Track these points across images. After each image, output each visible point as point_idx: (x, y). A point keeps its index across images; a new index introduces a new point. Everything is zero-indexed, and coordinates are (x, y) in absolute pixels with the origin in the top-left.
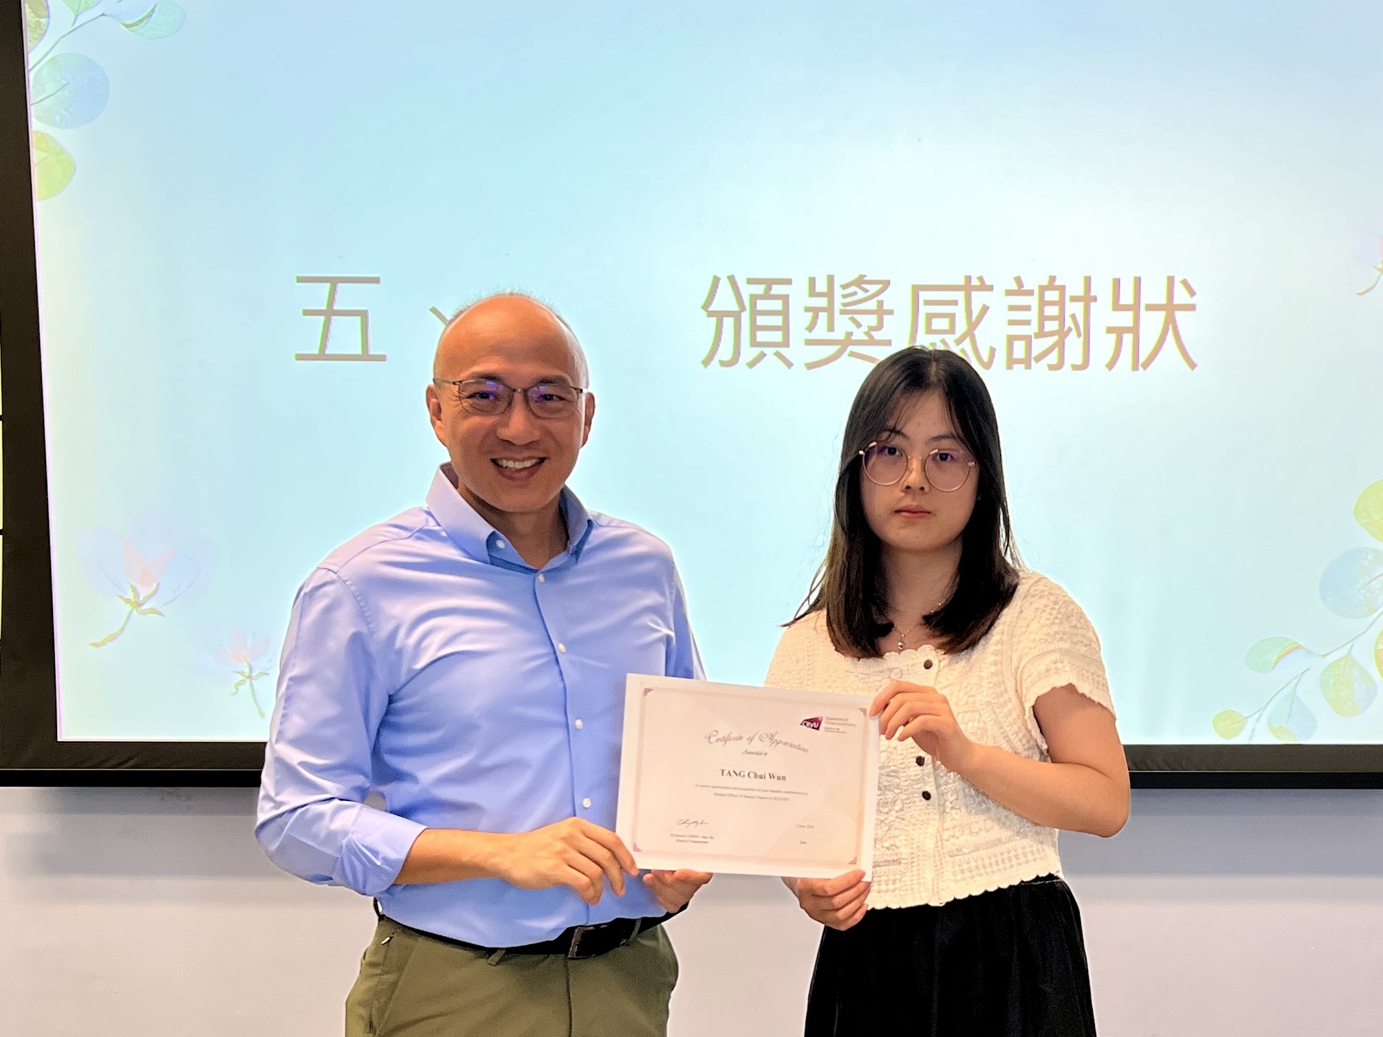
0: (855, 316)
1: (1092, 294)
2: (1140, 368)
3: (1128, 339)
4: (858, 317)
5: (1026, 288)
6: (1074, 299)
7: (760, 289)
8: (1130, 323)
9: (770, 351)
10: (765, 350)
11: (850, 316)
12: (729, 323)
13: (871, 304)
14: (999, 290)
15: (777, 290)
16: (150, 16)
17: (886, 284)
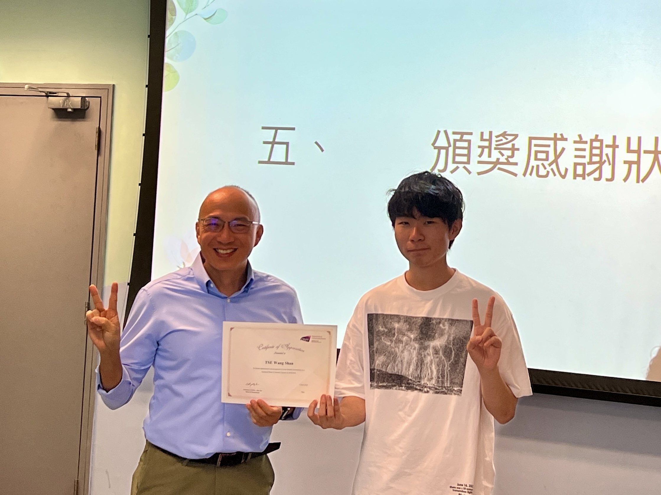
0: (501, 151)
1: (617, 144)
2: (640, 182)
3: (634, 167)
5: (584, 140)
6: (607, 146)
7: (458, 137)
8: (636, 159)
9: (461, 166)
10: (459, 165)
12: (443, 152)
13: (509, 146)
14: (570, 141)
15: (466, 137)
16: (214, 15)
17: (516, 136)
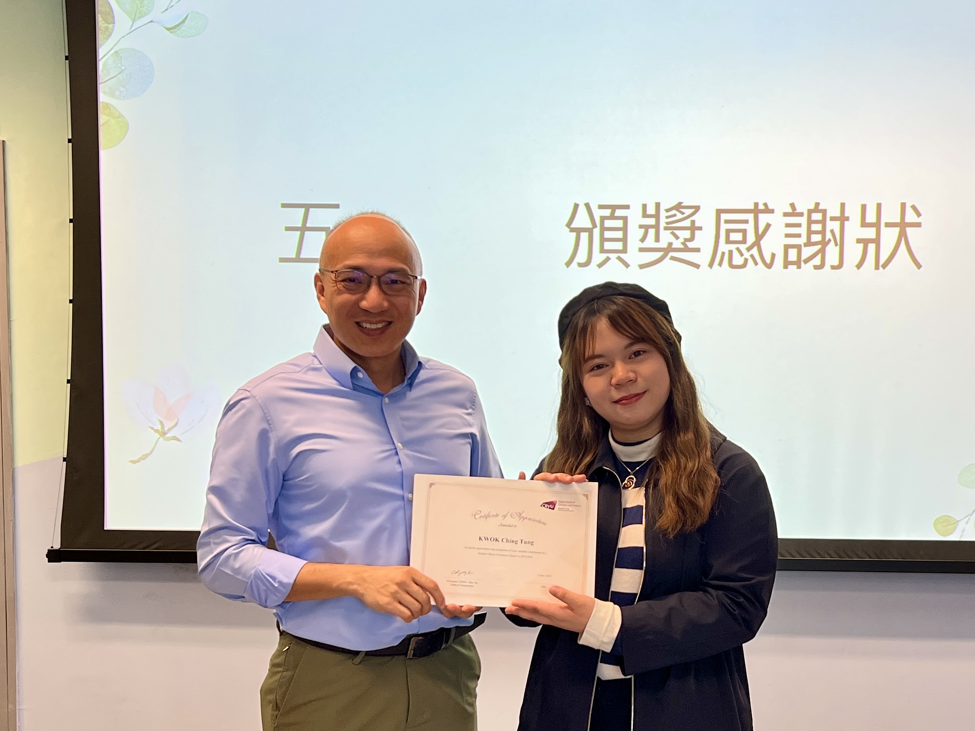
0: (675, 231)
1: (846, 215)
2: (881, 268)
3: (872, 247)
4: (676, 232)
5: (798, 210)
6: (833, 219)
7: (607, 213)
8: (874, 236)
9: (613, 256)
10: (610, 255)
11: (671, 231)
12: (584, 236)
13: (687, 223)
14: (779, 213)
15: (619, 213)
16: (184, 22)
17: (697, 208)
